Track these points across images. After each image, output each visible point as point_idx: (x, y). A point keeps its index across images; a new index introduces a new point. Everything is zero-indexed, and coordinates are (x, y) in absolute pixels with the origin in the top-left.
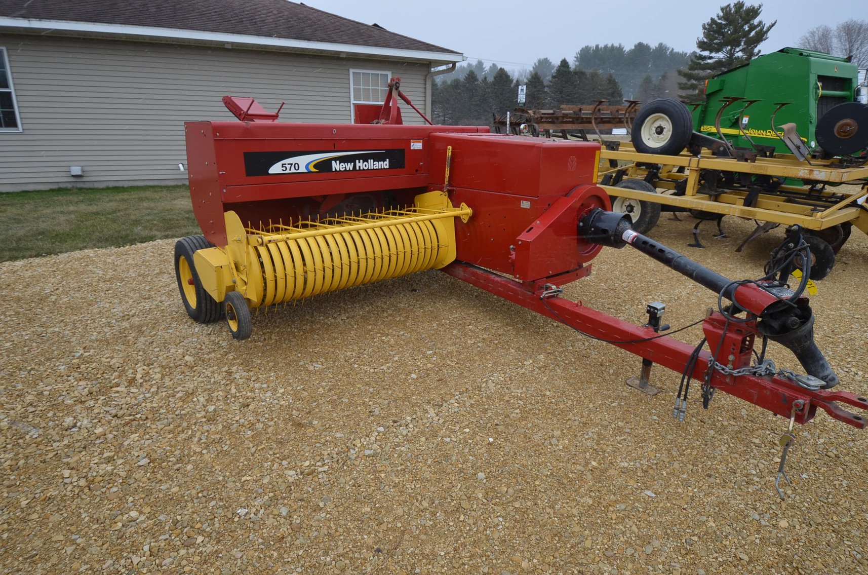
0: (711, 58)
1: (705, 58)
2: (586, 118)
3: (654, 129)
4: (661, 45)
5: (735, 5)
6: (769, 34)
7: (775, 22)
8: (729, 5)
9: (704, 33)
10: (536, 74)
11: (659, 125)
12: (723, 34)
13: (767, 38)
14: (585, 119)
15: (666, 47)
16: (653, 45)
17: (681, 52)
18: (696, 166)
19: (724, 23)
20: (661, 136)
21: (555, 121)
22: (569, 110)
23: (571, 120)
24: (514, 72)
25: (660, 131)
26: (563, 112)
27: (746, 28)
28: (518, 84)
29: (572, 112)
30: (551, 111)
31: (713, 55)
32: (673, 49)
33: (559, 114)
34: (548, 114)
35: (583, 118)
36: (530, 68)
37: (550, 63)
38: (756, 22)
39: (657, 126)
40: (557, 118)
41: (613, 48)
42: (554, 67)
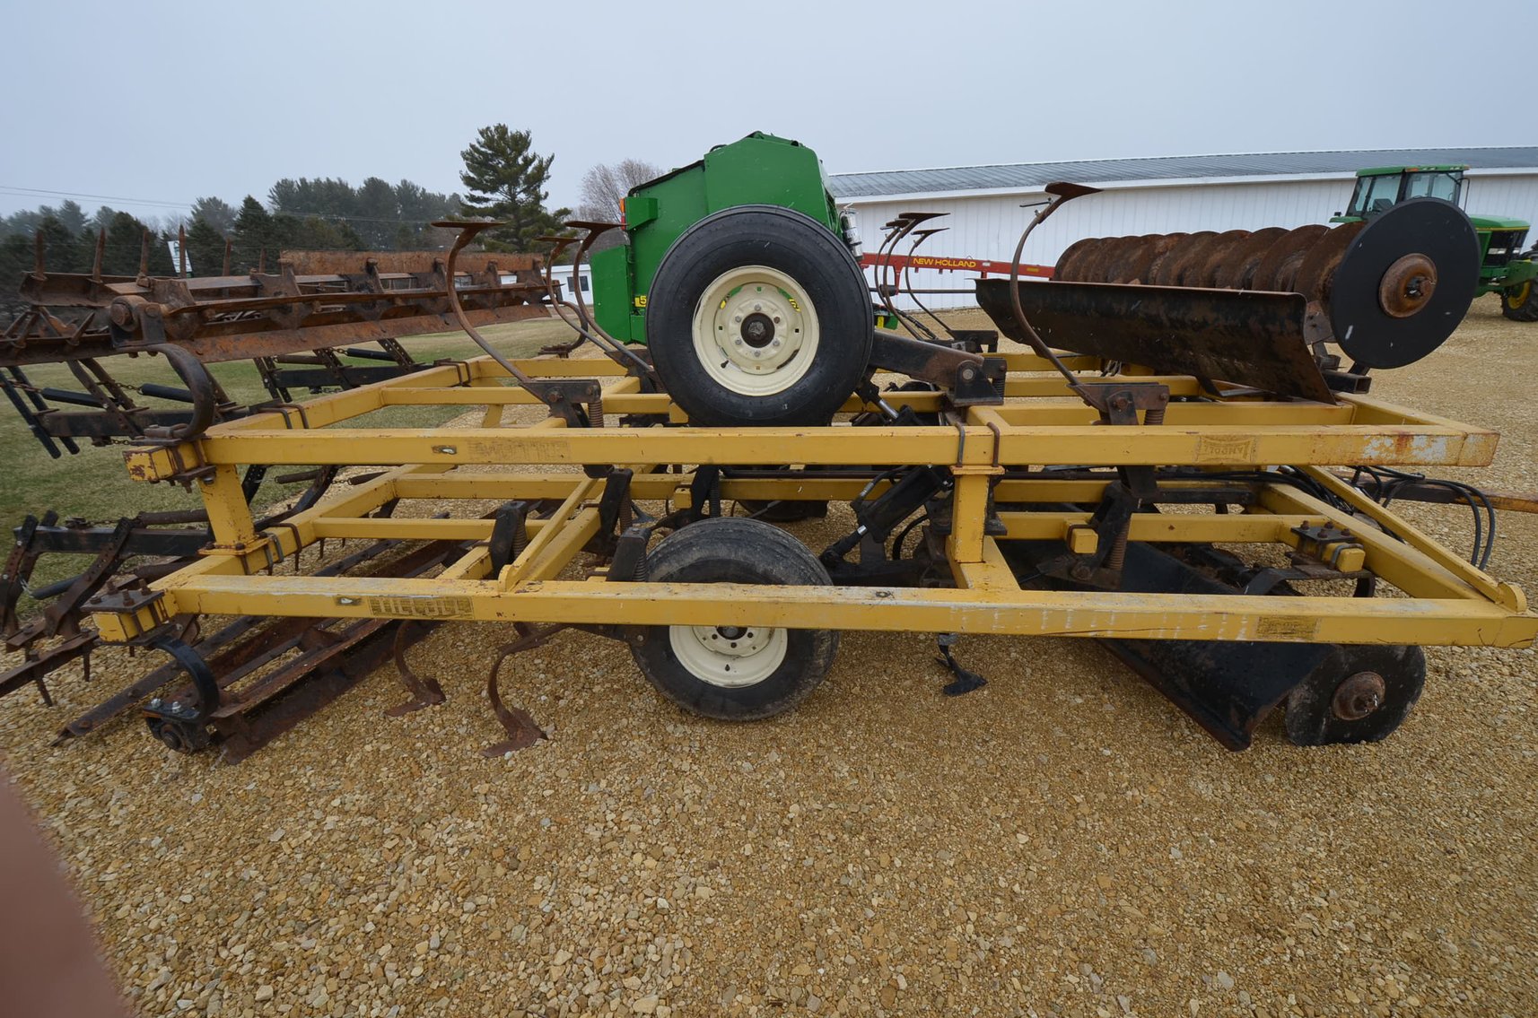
0: (487, 200)
1: (478, 200)
2: (405, 297)
3: (736, 329)
4: (404, 182)
5: (497, 129)
6: (551, 170)
7: (553, 157)
8: (488, 128)
9: (468, 165)
10: (200, 221)
11: (751, 310)
12: (494, 169)
13: (548, 177)
14: (399, 303)
15: (413, 187)
16: (394, 182)
17: (436, 194)
18: (988, 459)
19: (490, 152)
20: (769, 350)
21: (277, 317)
22: (325, 272)
23: (340, 307)
24: (156, 220)
25: (758, 331)
26: (300, 279)
27: (520, 161)
28: (167, 237)
29: (334, 278)
30: (242, 281)
31: (488, 195)
32: (424, 190)
33: (281, 287)
34: (234, 292)
35: (391, 299)
36: (187, 213)
37: (226, 206)
38: (529, 153)
39: (743, 316)
40: (283, 306)
41: (330, 184)
42: (233, 213)
